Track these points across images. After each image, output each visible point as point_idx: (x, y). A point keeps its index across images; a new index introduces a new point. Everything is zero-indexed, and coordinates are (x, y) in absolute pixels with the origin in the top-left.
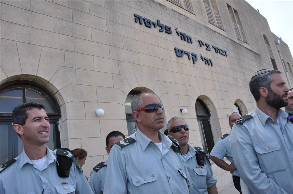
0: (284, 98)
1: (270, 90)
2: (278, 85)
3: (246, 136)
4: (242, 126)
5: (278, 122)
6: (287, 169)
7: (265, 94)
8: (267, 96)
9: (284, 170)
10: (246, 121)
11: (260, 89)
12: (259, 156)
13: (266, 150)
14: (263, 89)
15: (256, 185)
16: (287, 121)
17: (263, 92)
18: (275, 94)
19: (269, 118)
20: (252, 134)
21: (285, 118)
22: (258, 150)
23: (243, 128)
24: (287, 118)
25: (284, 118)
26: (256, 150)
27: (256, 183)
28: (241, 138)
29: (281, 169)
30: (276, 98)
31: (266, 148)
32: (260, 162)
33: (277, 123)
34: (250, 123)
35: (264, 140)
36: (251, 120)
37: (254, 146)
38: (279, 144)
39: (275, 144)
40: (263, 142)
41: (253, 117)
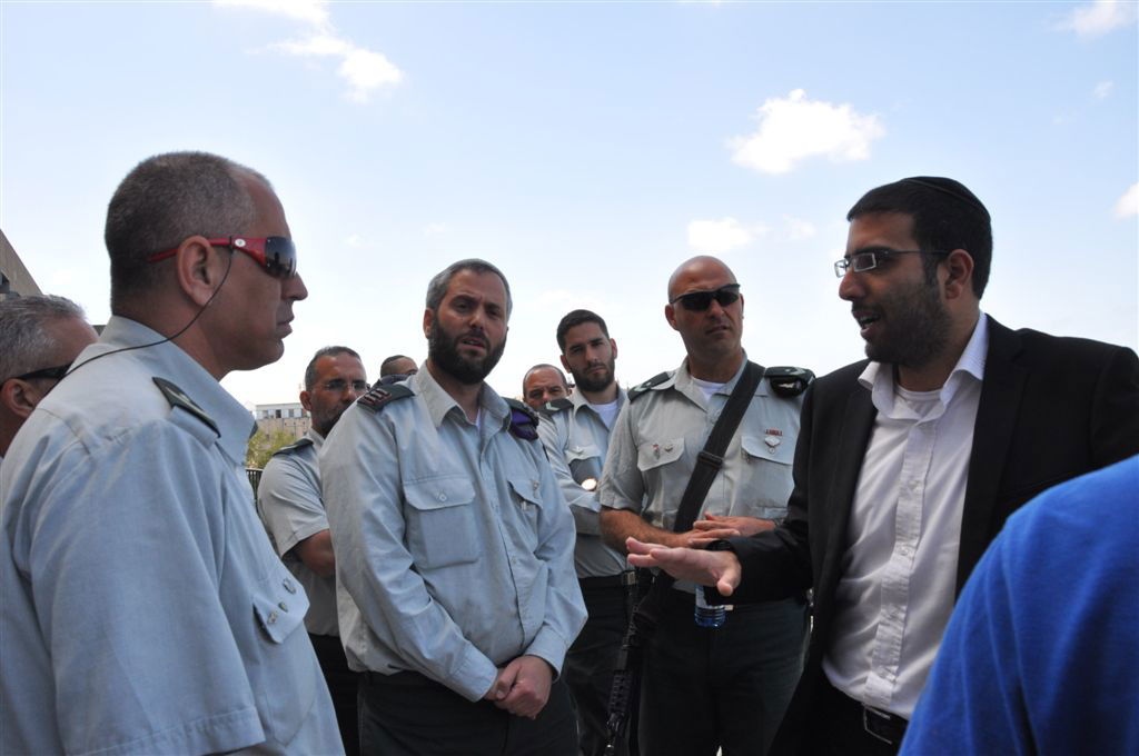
0: (461, 346)
3: (382, 450)
4: (377, 417)
5: (477, 424)
6: (481, 559)
9: (472, 563)
10: (391, 404)
12: (412, 517)
13: (437, 501)
15: (396, 602)
16: (501, 426)
19: (457, 407)
20: (404, 444)
22: (413, 496)
23: (382, 421)
24: (505, 421)
25: (496, 417)
26: (407, 496)
27: (396, 596)
29: (467, 558)
31: (436, 494)
32: (414, 534)
33: (475, 427)
34: (401, 409)
35: (434, 467)
36: (408, 402)
37: (404, 482)
38: (471, 487)
39: (462, 486)
40: (432, 475)
41: (413, 395)
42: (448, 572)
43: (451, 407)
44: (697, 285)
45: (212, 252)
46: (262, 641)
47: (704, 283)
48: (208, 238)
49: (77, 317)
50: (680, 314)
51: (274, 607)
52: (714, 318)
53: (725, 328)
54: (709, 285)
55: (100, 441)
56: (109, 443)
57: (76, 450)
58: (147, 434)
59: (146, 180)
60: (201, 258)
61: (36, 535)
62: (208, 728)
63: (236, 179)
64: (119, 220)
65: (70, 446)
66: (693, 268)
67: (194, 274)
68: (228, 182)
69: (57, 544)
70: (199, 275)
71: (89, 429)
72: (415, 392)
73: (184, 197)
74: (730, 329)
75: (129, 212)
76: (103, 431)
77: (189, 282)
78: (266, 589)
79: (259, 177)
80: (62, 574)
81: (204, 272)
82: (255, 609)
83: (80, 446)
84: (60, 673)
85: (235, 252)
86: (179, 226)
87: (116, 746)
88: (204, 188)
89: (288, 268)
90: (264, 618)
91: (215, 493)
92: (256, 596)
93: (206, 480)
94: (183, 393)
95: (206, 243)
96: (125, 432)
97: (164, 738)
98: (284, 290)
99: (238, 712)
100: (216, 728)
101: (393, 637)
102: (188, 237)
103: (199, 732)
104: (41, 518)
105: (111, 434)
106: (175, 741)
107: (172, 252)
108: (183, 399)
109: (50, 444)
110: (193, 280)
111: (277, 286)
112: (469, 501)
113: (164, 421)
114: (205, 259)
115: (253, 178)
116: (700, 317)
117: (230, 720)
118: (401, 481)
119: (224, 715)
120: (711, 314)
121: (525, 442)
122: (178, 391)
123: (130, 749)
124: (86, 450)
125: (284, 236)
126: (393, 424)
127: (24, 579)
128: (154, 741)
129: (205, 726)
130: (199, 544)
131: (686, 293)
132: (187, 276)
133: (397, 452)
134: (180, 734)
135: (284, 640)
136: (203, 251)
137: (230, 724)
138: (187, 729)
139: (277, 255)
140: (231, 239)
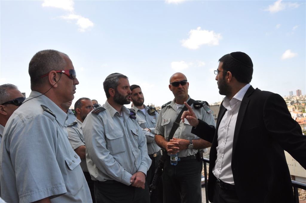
1: (117, 92)
2: (123, 88)
3: (100, 125)
4: (97, 116)
6: (126, 151)
7: (113, 94)
8: (114, 96)
9: (124, 152)
10: (100, 113)
11: (109, 90)
12: (108, 141)
13: (114, 137)
14: (112, 90)
16: (129, 116)
17: (112, 93)
18: (120, 95)
19: (117, 112)
20: (105, 123)
21: (128, 114)
22: (108, 136)
23: (99, 118)
27: (106, 161)
28: (96, 126)
30: (121, 98)
31: (114, 135)
32: (109, 146)
34: (103, 114)
35: (113, 129)
36: (104, 112)
37: (106, 133)
38: (122, 132)
39: (120, 133)
40: (113, 130)
41: (105, 110)
42: (118, 155)
43: (116, 112)
44: (176, 80)
45: (57, 74)
46: (68, 169)
47: (178, 80)
48: (56, 71)
49: (16, 89)
50: (172, 87)
51: (71, 161)
52: (180, 89)
53: (182, 91)
54: (179, 80)
55: (26, 119)
56: (29, 120)
57: (21, 122)
58: (37, 118)
59: (39, 57)
60: (54, 76)
61: (11, 142)
62: (52, 189)
63: (61, 56)
64: (33, 67)
65: (19, 121)
66: (176, 76)
67: (53, 79)
68: (59, 57)
69: (16, 144)
70: (54, 80)
71: (24, 117)
72: (105, 109)
73: (49, 61)
74: (184, 91)
75: (36, 65)
76: (27, 117)
77: (52, 82)
78: (69, 157)
79: (66, 55)
80: (17, 152)
81: (55, 79)
82: (65, 161)
83: (21, 121)
84: (17, 175)
85: (62, 74)
86: (48, 68)
87: (30, 193)
88: (54, 59)
89: (74, 77)
90: (68, 164)
91: (55, 132)
92: (66, 158)
93: (53, 129)
94: (48, 108)
95: (55, 72)
96: (32, 117)
97: (42, 191)
98: (74, 82)
99: (60, 185)
100: (54, 189)
101: (106, 172)
102: (51, 71)
103: (50, 190)
104: (12, 138)
105: (29, 118)
106: (44, 192)
107: (47, 75)
108: (48, 110)
109: (15, 120)
110: (53, 81)
111: (72, 81)
112: (122, 136)
113: (42, 114)
114: (55, 76)
115: (65, 55)
116: (176, 88)
117: (57, 187)
118: (105, 133)
119: (56, 186)
120: (179, 87)
121: (133, 119)
122: (47, 108)
123: (33, 194)
124: (23, 122)
125: (73, 69)
126: (102, 118)
127: (9, 153)
128: (39, 192)
129: (51, 189)
130: (51, 145)
131: (173, 82)
132: (51, 80)
133: (103, 125)
134: (45, 190)
135: (73, 169)
136: (55, 74)
137: (58, 188)
138: (47, 189)
139: (71, 74)
140: (61, 71)
